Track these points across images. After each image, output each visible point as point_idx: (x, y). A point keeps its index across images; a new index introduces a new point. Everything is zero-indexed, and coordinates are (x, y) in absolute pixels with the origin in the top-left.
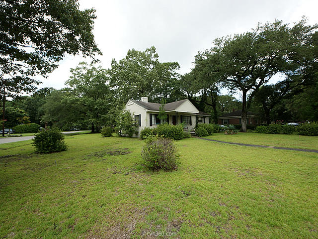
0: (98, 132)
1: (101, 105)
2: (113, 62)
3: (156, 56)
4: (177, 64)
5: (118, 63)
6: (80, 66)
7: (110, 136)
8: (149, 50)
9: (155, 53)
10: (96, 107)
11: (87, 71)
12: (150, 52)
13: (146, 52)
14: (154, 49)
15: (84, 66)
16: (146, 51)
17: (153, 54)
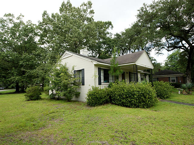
0: (23, 92)
1: (28, 60)
2: (45, 14)
3: (92, 12)
4: (110, 23)
5: (50, 16)
6: (5, 18)
7: (38, 98)
8: (85, 5)
9: (91, 9)
10: (21, 63)
11: (13, 25)
12: (86, 7)
13: (82, 7)
14: (90, 4)
15: (11, 18)
16: (82, 5)
17: (89, 10)
